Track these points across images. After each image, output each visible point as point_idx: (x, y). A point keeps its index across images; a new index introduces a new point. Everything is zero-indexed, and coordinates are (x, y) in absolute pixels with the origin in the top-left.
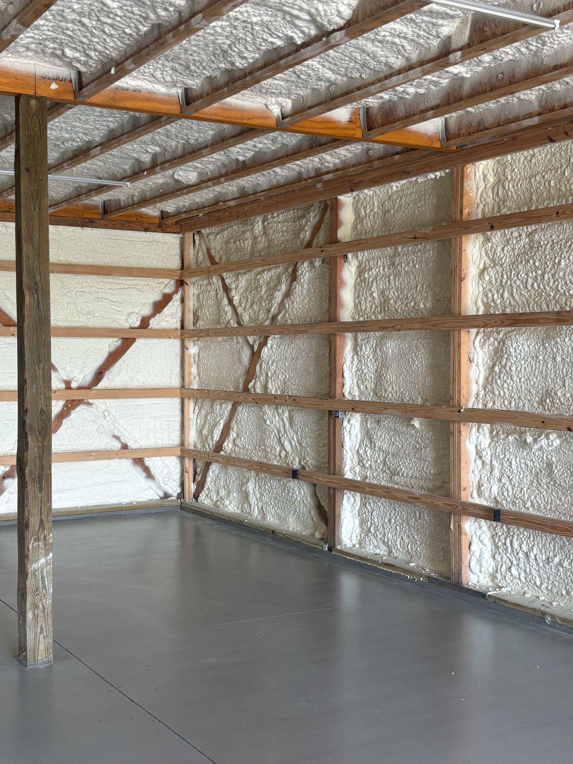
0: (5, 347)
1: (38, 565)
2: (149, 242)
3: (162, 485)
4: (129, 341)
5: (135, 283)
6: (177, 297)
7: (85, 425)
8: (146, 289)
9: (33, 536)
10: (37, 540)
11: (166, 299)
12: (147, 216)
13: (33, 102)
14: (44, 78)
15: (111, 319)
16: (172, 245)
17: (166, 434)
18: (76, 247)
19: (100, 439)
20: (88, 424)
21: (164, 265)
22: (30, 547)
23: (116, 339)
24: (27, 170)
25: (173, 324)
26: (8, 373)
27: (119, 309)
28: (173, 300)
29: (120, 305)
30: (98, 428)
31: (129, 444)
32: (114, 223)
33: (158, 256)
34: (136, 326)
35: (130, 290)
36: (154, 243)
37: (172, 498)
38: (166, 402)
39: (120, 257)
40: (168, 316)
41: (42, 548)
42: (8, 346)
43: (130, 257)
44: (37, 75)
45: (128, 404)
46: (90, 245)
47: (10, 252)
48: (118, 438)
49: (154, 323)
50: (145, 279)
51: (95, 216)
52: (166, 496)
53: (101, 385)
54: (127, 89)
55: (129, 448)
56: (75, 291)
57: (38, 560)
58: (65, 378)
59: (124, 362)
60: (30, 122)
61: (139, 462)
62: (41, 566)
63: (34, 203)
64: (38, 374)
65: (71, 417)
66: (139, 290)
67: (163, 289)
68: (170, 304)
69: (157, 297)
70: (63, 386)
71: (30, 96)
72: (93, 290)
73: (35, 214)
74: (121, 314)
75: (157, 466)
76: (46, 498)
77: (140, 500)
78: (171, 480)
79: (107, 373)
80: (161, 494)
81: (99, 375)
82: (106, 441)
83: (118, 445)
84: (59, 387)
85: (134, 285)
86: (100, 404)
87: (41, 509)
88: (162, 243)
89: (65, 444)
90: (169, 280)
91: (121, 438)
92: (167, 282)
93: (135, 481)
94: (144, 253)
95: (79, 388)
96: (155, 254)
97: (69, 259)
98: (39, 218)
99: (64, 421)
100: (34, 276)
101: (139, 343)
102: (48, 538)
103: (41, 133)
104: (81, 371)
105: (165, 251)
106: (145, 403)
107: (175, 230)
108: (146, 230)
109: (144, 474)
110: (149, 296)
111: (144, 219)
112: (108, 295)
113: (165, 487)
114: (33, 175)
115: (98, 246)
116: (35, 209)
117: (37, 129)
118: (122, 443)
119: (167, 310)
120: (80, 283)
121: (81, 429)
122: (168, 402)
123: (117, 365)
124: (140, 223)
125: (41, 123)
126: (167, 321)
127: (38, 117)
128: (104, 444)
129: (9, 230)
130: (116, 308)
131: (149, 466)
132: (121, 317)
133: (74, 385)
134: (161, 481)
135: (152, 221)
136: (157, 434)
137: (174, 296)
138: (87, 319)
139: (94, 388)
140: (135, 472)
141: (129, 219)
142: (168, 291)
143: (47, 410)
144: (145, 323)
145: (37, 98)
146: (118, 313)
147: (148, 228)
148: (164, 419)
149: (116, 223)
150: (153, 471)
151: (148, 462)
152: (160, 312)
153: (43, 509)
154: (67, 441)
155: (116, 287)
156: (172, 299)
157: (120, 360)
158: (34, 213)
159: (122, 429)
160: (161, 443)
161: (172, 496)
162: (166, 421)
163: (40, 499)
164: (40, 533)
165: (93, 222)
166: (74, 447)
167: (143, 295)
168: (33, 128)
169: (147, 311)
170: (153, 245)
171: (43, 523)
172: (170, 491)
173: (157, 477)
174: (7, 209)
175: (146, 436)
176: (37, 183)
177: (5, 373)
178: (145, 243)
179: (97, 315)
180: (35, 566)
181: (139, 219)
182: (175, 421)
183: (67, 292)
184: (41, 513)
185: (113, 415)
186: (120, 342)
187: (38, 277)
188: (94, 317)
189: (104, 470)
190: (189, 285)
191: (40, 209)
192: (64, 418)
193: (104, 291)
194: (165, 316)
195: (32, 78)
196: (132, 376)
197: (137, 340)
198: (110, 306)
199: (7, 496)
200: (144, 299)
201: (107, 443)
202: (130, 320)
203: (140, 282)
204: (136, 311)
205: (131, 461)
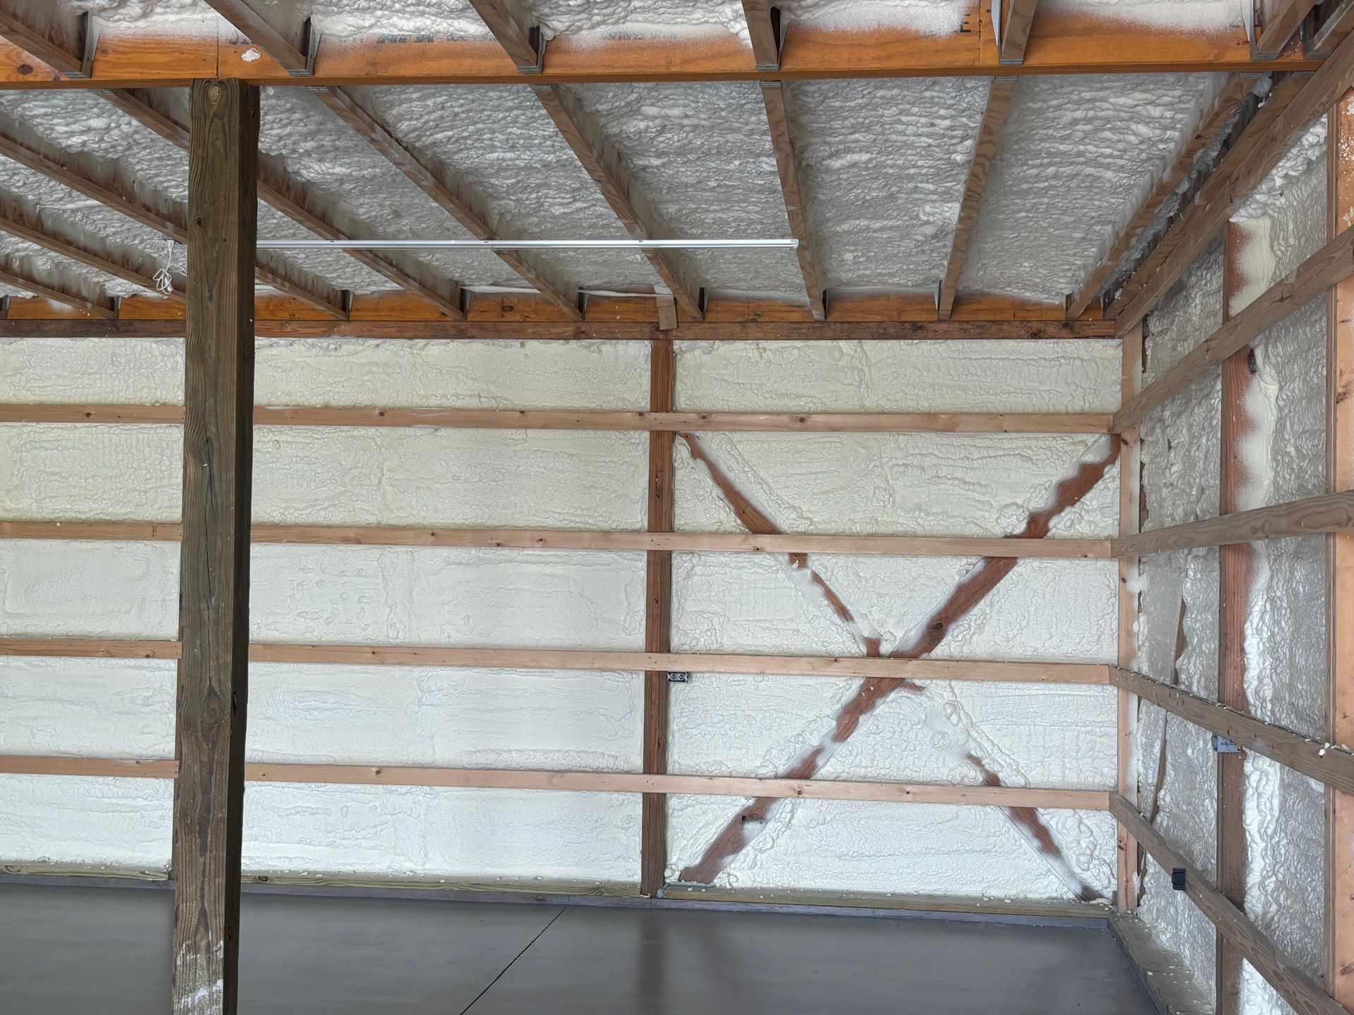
0: (755, 572)
1: (193, 1000)
2: (1053, 359)
3: (1077, 870)
4: (1002, 562)
5: (1020, 443)
6: (1112, 472)
7: (906, 729)
8: (1044, 457)
9: (185, 939)
10: (194, 948)
11: (1088, 477)
12: (1039, 307)
13: (214, 92)
14: (235, 43)
15: (965, 518)
16: (1106, 364)
17: (1089, 760)
18: (896, 378)
19: (937, 760)
20: (912, 729)
21: (1087, 405)
22: (179, 963)
23: (974, 560)
24: (199, 223)
25: (1105, 528)
26: (757, 621)
27: (982, 498)
28: (1106, 476)
29: (984, 491)
30: (932, 738)
31: (1000, 775)
32: (965, 326)
33: (1073, 387)
34: (1017, 532)
35: (1006, 459)
36: (1062, 361)
37: (1100, 900)
38: (1088, 693)
39: (988, 394)
40: (1095, 510)
41: (202, 966)
42: (762, 571)
43: (1010, 393)
44: (222, 39)
45: (1000, 692)
46: (925, 373)
47: (767, 396)
48: (977, 761)
49: (1059, 526)
50: (1044, 435)
51: (924, 317)
52: (1087, 894)
53: (940, 651)
54: (403, 40)
55: (1003, 784)
56: (891, 463)
57: (193, 990)
58: (866, 634)
59: (991, 605)
60: (207, 131)
61: (1025, 816)
62: (200, 1001)
63: (209, 286)
64: (206, 617)
65: (878, 711)
66: (1029, 459)
67: (1082, 455)
68: (1100, 485)
69: (1066, 470)
70: (864, 650)
71: (209, 81)
72: (928, 462)
73: (212, 306)
74: (987, 507)
75: (1064, 826)
76: (213, 867)
77: (1030, 896)
78: (1096, 862)
79: (953, 626)
80: (1079, 890)
81: (936, 630)
82: (951, 765)
83: (975, 775)
84: (853, 652)
85: (1017, 448)
86: (939, 690)
87: (202, 889)
88: (1082, 360)
89: (864, 764)
90: (1097, 436)
91: (983, 763)
92: (1092, 440)
93: (1015, 854)
94: (1041, 383)
95: (896, 655)
96: (1067, 383)
97: (880, 402)
98: (219, 314)
99: (862, 718)
100: (205, 426)
101: (1024, 570)
102: (215, 949)
103: (226, 149)
104: (899, 622)
105: (1091, 377)
106: (1039, 692)
107: (1103, 332)
108: (1036, 335)
109: (1036, 843)
110: (1048, 469)
111: (1030, 314)
112: (960, 470)
113: (1084, 876)
114: (210, 233)
115: (941, 374)
116: (211, 298)
117: (219, 143)
118: (987, 772)
119: (1092, 499)
120: (900, 449)
121: (896, 736)
122: (1093, 693)
123: (976, 611)
124: (1022, 322)
125: (227, 129)
126: (1089, 522)
127: (221, 119)
128: (946, 771)
129: (765, 355)
130: (975, 495)
131: (1047, 826)
132: (987, 515)
133: (885, 648)
134: (1074, 862)
135: (1051, 316)
136: (1067, 761)
137: (1106, 470)
138: (913, 517)
139: (925, 655)
140: (1017, 835)
141: (999, 317)
142: (1090, 458)
143: (221, 691)
144: (1037, 526)
145: (221, 83)
146: (980, 506)
147: (1039, 331)
148: (1083, 729)
149: (969, 326)
150: (1059, 838)
151: (1047, 817)
152: (1073, 504)
153: (206, 888)
154: (869, 758)
155: (976, 455)
156: (1102, 476)
157: (982, 602)
158: (210, 305)
159: (986, 744)
160: (1076, 780)
161: (1101, 896)
162: (1087, 733)
163: (201, 869)
164: (198, 937)
165: (920, 328)
166: (883, 772)
167: (1034, 468)
168: (213, 142)
169: (1041, 500)
170: (1061, 365)
171: (206, 918)
172: (1097, 885)
173: (1065, 852)
174: (751, 317)
175: (1042, 762)
176: (217, 247)
177: (753, 621)
178: (1043, 362)
179: (935, 510)
180: (187, 1001)
181: (1020, 315)
182: (1107, 734)
183: (875, 466)
184: (202, 897)
185: (967, 714)
186: (980, 565)
187: (213, 429)
188: (928, 514)
189: (949, 824)
190: (1131, 443)
191: (220, 294)
192: (862, 713)
193: (951, 462)
194: (1086, 511)
195: (211, 46)
196: (1011, 636)
197: (1021, 562)
198: (963, 492)
199: (752, 854)
200: (1036, 476)
201: (952, 769)
202: (1004, 521)
203: (1033, 443)
204: (1020, 502)
205: (1007, 812)
